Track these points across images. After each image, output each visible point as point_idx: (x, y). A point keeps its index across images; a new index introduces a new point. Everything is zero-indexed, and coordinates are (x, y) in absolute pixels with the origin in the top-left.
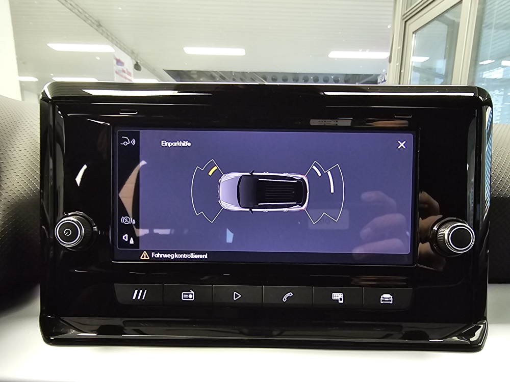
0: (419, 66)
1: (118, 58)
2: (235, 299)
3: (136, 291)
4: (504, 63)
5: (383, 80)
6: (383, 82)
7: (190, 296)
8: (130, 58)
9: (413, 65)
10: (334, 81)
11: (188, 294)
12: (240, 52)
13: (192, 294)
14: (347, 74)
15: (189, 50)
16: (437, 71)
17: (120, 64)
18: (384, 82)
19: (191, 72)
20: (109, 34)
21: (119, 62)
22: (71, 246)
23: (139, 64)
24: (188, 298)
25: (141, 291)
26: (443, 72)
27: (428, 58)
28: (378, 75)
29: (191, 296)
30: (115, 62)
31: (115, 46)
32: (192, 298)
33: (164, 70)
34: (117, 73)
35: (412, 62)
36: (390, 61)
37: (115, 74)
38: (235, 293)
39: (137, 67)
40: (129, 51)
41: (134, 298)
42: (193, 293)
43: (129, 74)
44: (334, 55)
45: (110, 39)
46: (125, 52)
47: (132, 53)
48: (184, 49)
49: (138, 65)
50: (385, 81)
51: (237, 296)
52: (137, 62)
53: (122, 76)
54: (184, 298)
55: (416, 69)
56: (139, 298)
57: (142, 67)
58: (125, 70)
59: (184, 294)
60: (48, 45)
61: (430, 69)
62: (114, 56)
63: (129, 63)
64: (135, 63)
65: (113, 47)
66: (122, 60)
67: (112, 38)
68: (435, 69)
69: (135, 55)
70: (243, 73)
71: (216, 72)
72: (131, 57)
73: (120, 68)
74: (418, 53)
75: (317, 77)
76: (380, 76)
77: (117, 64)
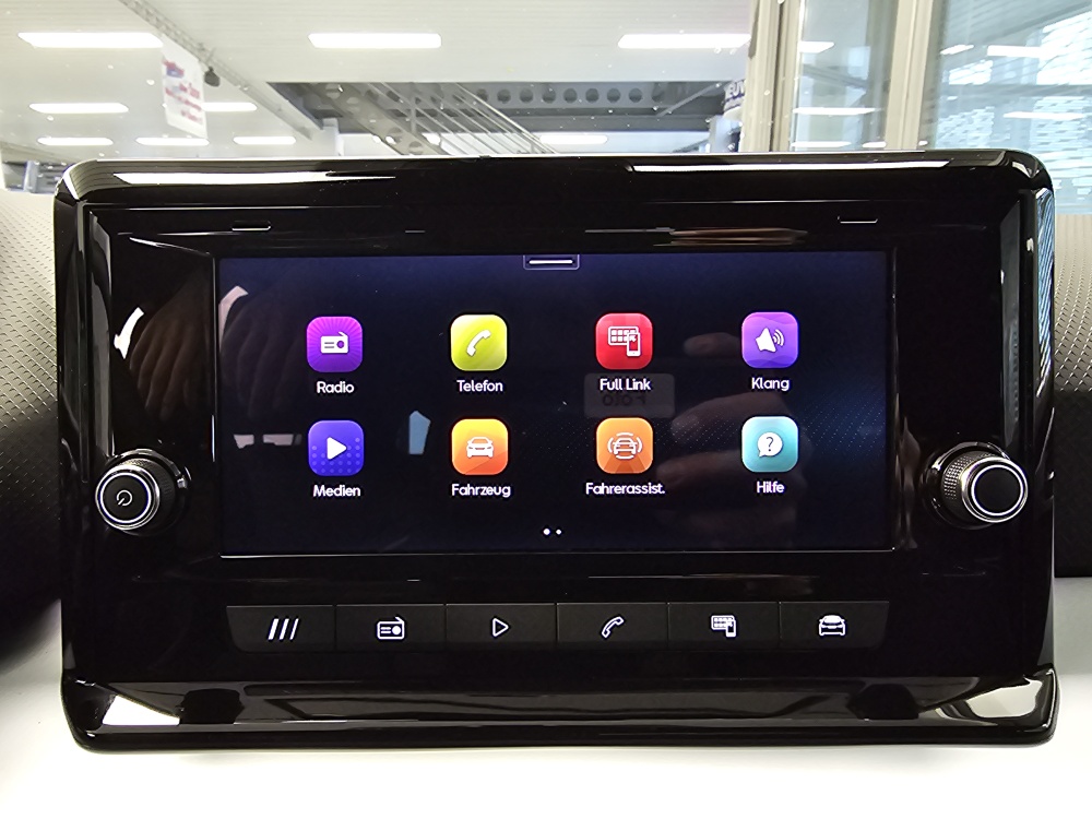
0: (812, 62)
1: (170, 60)
2: (495, 635)
3: (276, 621)
4: (993, 50)
5: (735, 94)
6: (734, 98)
7: (396, 630)
8: (197, 60)
9: (804, 61)
10: (631, 98)
11: (392, 626)
12: (430, 41)
13: (400, 626)
14: (656, 83)
15: (322, 40)
16: (852, 73)
17: (173, 73)
18: (738, 99)
19: (328, 87)
20: (151, 11)
21: (173, 69)
22: (134, 526)
23: (215, 72)
24: (392, 635)
25: (287, 621)
26: (864, 75)
27: (831, 44)
28: (726, 83)
29: (398, 630)
30: (164, 69)
31: (164, 35)
32: (400, 635)
33: (270, 84)
34: (168, 92)
35: (801, 54)
36: (752, 53)
37: (166, 96)
38: (495, 620)
39: (211, 78)
40: (195, 45)
41: (271, 637)
42: (401, 622)
43: (195, 94)
44: (631, 42)
45: (154, 21)
46: (184, 47)
47: (199, 50)
48: (311, 37)
49: (215, 75)
50: (740, 95)
51: (499, 627)
52: (211, 69)
53: (180, 99)
54: (382, 635)
55: (808, 70)
56: (282, 637)
57: (222, 80)
58: (186, 86)
59: (382, 626)
60: (21, 35)
61: (835, 68)
62: (164, 58)
63: (194, 72)
64: (207, 70)
65: (159, 37)
66: (180, 65)
67: (158, 20)
68: (846, 68)
69: (208, 55)
70: (436, 86)
71: (376, 85)
72: (200, 60)
73: (176, 81)
74: (812, 34)
75: (596, 91)
76: (731, 86)
77: (169, 73)
